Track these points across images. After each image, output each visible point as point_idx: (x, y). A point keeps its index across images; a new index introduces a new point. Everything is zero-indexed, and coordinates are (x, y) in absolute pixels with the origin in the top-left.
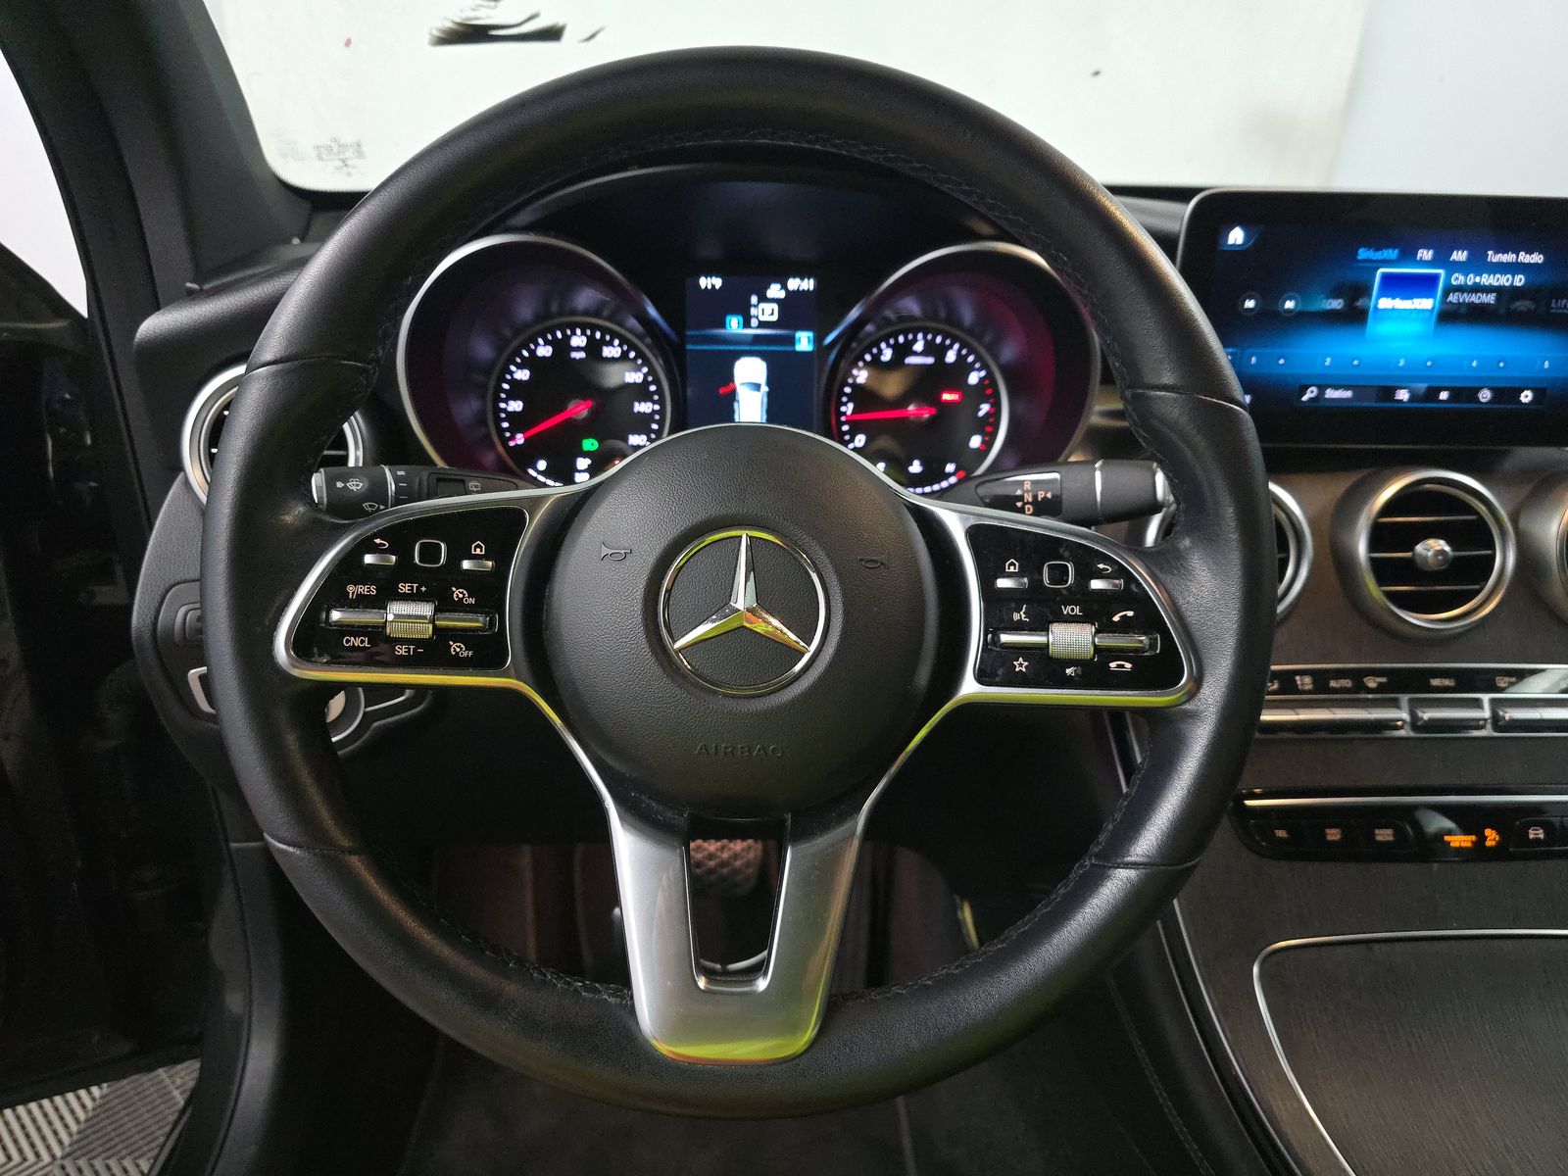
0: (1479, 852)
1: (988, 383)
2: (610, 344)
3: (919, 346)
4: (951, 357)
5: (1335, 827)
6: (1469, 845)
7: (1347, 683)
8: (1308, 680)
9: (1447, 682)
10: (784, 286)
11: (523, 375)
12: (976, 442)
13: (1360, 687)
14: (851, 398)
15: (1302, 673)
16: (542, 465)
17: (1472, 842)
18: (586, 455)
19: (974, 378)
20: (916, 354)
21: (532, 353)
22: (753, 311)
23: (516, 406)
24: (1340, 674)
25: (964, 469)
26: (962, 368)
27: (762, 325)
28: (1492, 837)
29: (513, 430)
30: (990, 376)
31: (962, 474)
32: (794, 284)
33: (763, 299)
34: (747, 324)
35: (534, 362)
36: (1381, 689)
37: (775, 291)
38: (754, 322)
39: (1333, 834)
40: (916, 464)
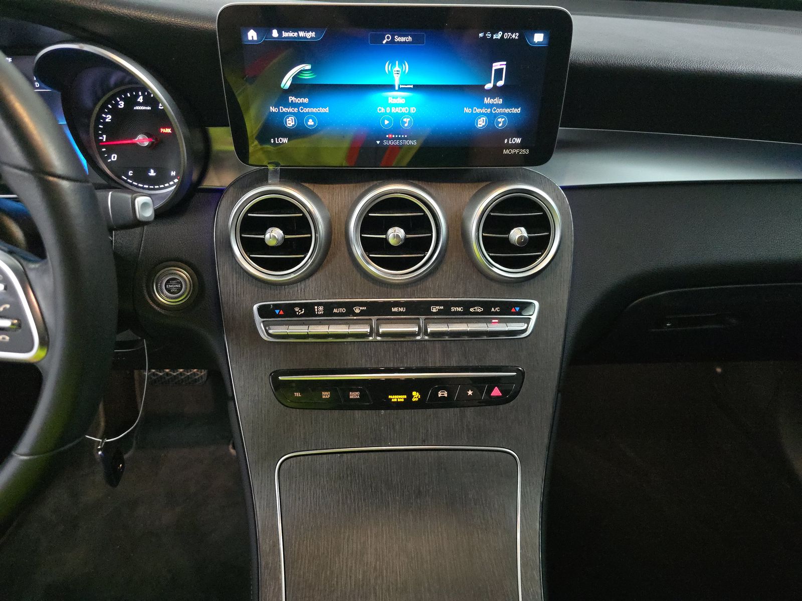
0: (408, 404)
3: (140, 99)
4: (161, 106)
5: (327, 391)
6: (403, 400)
7: (343, 310)
8: (321, 308)
9: (401, 309)
13: (350, 312)
14: (104, 131)
15: (319, 304)
17: (404, 399)
20: (140, 104)
24: (340, 305)
28: (416, 396)
36: (362, 313)
39: (326, 395)
40: (152, 171)
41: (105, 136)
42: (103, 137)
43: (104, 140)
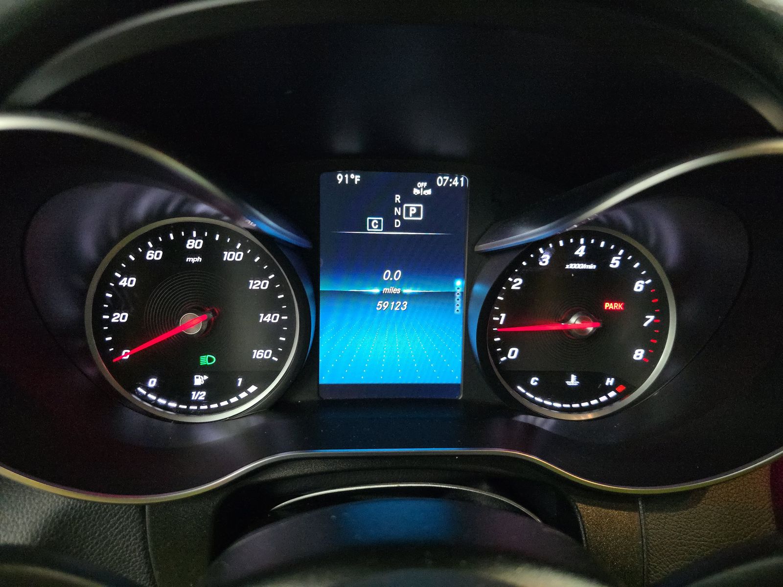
1: (655, 292)
2: (231, 247)
3: (581, 252)
4: (615, 262)
10: (432, 185)
11: (129, 282)
12: (639, 354)
14: (504, 307)
16: (152, 383)
18: (203, 370)
19: (639, 286)
20: (578, 260)
21: (141, 257)
22: (397, 211)
23: (120, 317)
25: (624, 384)
26: (627, 274)
27: (406, 226)
29: (119, 346)
30: (657, 283)
31: (621, 388)
32: (441, 181)
33: (409, 198)
34: (389, 226)
35: (141, 268)
37: (421, 189)
38: (397, 223)
40: (573, 377)
41: (503, 315)
42: (500, 317)
43: (501, 323)
